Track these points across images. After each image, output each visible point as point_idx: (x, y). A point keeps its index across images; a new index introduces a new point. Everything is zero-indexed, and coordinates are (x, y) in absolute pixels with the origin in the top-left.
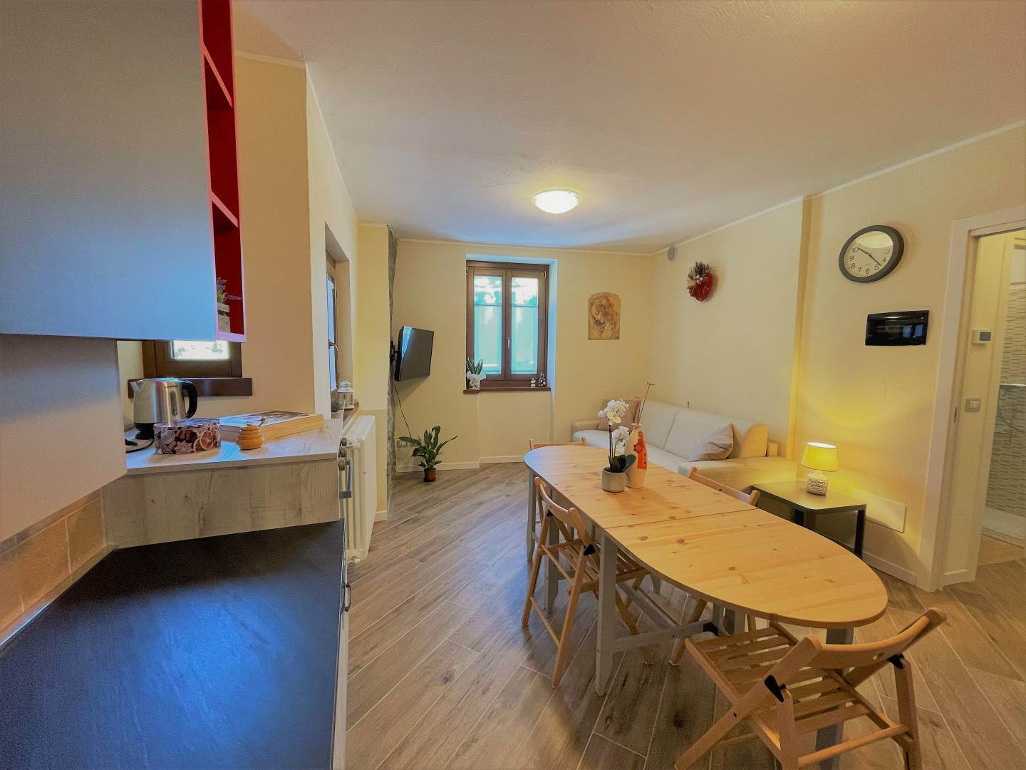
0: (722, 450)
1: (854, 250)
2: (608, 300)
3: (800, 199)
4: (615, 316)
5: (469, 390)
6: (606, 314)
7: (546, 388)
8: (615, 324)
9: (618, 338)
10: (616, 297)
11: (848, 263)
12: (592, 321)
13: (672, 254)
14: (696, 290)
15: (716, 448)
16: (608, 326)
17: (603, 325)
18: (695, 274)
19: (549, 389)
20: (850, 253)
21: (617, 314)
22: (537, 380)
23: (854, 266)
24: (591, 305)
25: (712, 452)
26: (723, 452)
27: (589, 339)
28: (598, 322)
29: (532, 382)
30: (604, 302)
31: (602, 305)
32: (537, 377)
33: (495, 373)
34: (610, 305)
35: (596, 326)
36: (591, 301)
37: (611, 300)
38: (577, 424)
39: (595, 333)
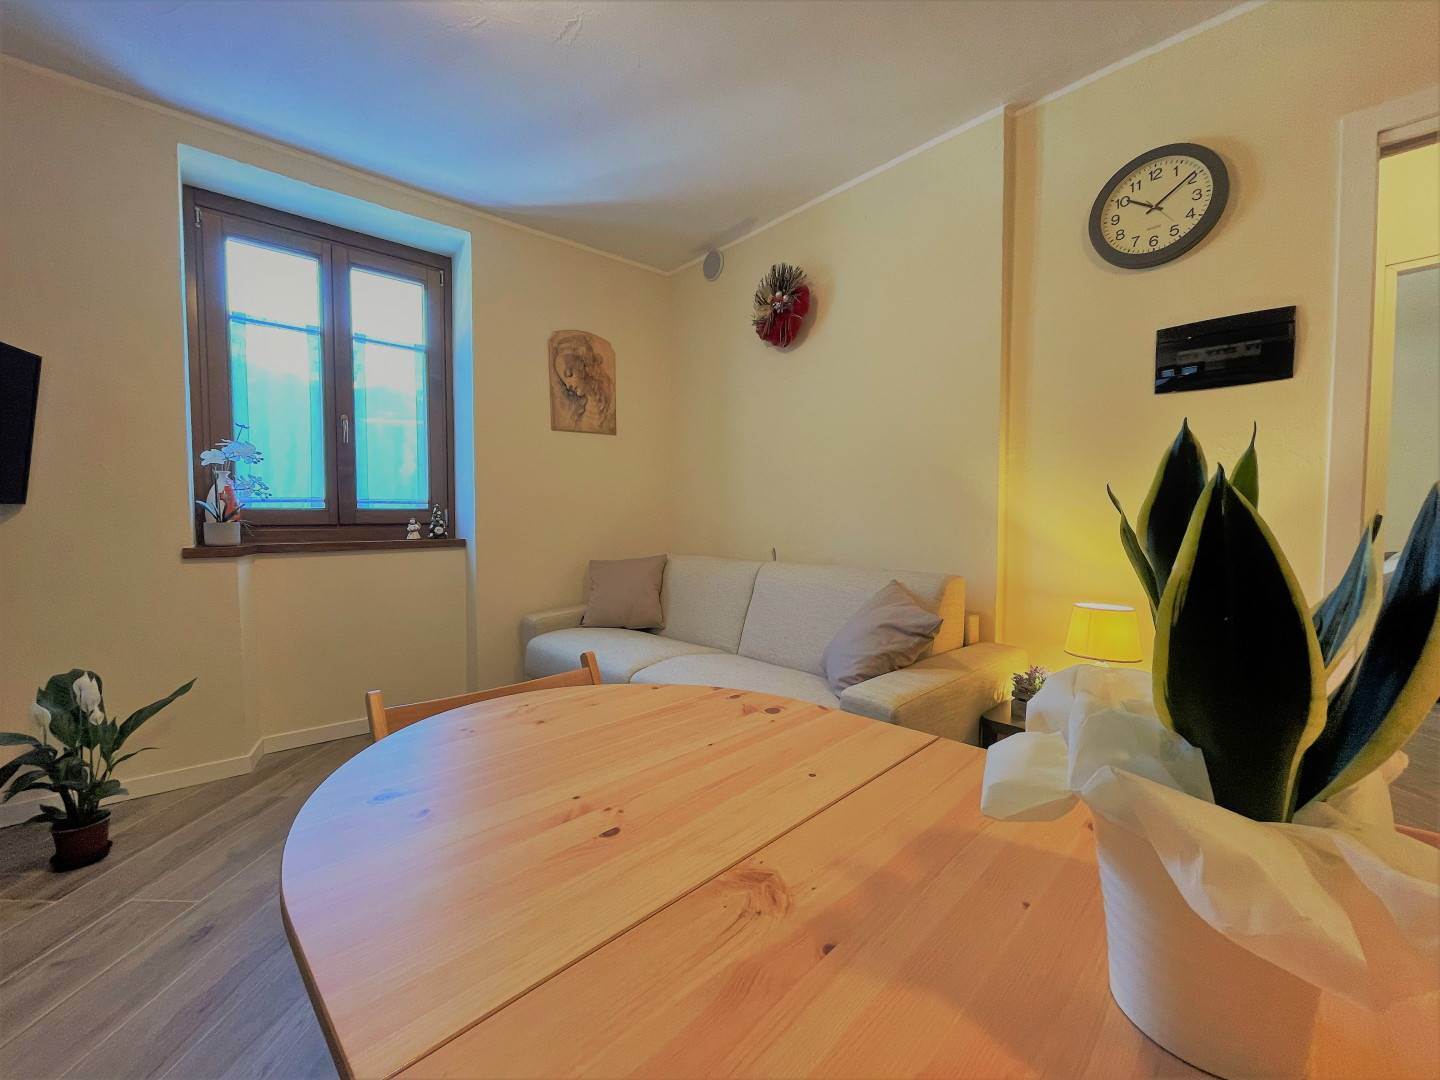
0: (917, 639)
1: (1119, 203)
2: (590, 349)
3: (1000, 110)
4: (606, 384)
5: (202, 550)
6: (586, 378)
7: (449, 540)
8: (606, 400)
9: (613, 431)
10: (606, 344)
11: (1110, 232)
12: (558, 389)
13: (713, 267)
14: (773, 324)
15: (901, 637)
16: (591, 404)
17: (583, 402)
18: (769, 290)
19: (462, 544)
20: (1111, 210)
21: (609, 379)
22: (425, 524)
23: (1121, 234)
24: (554, 353)
25: (891, 647)
26: (920, 644)
27: (554, 428)
28: (570, 392)
29: (410, 527)
30: (582, 351)
31: (577, 358)
32: (424, 518)
33: (307, 506)
34: (595, 360)
35: (567, 402)
36: (555, 345)
37: (597, 350)
38: (534, 618)
39: (567, 416)
